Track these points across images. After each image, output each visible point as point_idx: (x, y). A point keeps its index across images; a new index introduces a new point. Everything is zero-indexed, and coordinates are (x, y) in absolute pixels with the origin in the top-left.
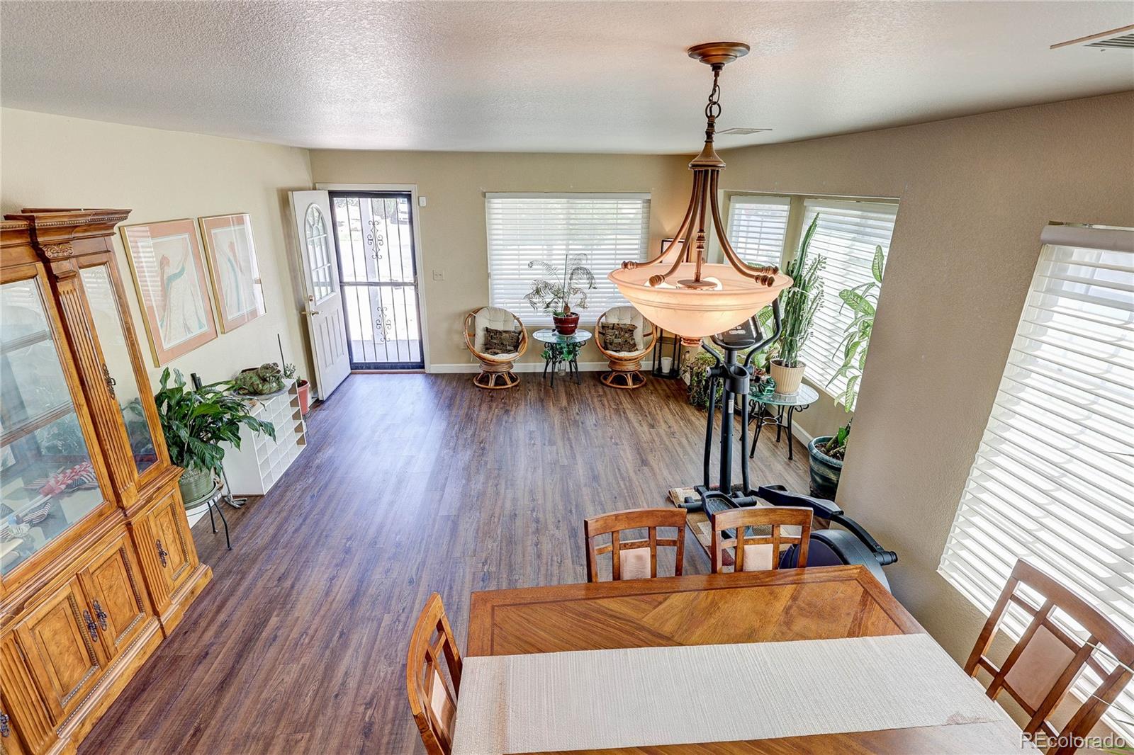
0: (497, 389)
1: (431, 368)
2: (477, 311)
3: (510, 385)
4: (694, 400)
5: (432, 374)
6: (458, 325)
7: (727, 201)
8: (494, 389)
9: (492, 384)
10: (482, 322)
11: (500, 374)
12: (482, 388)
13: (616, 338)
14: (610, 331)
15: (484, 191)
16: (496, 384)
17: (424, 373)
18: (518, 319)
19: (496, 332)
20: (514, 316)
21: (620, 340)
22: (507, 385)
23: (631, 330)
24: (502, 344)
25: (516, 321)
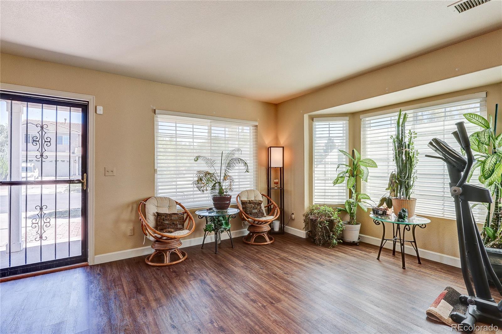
0: (173, 265)
1: (94, 259)
2: (146, 200)
3: (182, 259)
4: (320, 242)
5: (97, 265)
6: (127, 215)
7: (311, 121)
8: (171, 265)
9: (167, 260)
10: (152, 209)
11: (173, 250)
12: (159, 266)
13: (253, 209)
14: (248, 205)
15: (154, 108)
16: (172, 260)
17: (87, 265)
18: (180, 204)
19: (166, 215)
20: (177, 203)
21: (256, 211)
22: (180, 259)
23: (259, 204)
24: (173, 223)
25: (178, 206)
